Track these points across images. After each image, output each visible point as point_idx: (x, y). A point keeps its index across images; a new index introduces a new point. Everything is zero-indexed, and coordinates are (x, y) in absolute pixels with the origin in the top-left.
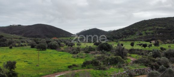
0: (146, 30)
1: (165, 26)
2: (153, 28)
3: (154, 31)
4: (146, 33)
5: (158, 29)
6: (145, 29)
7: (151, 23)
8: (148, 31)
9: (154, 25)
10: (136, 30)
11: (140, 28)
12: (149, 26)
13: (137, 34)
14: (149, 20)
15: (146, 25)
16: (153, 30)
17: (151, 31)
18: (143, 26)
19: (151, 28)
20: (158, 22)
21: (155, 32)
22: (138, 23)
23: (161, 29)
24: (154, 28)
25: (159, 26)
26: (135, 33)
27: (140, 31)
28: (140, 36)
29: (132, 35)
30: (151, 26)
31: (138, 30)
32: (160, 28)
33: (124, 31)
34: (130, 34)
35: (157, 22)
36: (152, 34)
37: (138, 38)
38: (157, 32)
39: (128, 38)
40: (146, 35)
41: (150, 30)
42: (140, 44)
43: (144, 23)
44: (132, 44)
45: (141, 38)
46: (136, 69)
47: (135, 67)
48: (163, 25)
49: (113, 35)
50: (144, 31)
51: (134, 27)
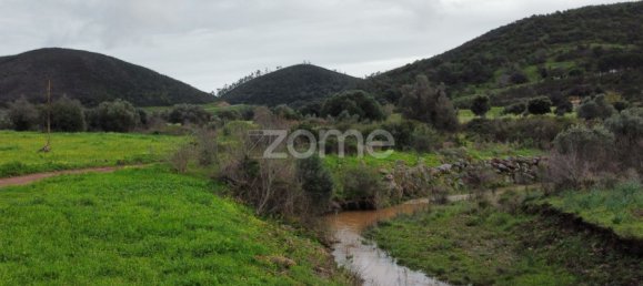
0: (541, 61)
1: (633, 39)
2: (575, 48)
3: (581, 61)
4: (544, 74)
5: (597, 52)
6: (538, 54)
7: (565, 29)
8: (550, 65)
9: (581, 36)
10: (497, 63)
12: (558, 41)
13: (501, 75)
14: (558, 13)
15: (542, 39)
16: (577, 57)
17: (568, 65)
18: (528, 41)
19: (566, 49)
20: (598, 21)
21: (587, 66)
22: (503, 30)
24: (582, 49)
25: (606, 40)
26: (490, 77)
27: (516, 65)
28: (518, 86)
30: (568, 41)
31: (502, 60)
32: (606, 46)
33: (438, 69)
34: (466, 79)
35: (593, 20)
36: (571, 74)
37: (503, 93)
38: (594, 67)
39: (458, 96)
40: (542, 81)
41: (560, 59)
42: (518, 104)
43: (532, 28)
44: (479, 107)
45: (521, 93)
46: (500, 158)
47: (495, 153)
48: (625, 34)
49: (387, 87)
50: (534, 64)
51: (484, 47)
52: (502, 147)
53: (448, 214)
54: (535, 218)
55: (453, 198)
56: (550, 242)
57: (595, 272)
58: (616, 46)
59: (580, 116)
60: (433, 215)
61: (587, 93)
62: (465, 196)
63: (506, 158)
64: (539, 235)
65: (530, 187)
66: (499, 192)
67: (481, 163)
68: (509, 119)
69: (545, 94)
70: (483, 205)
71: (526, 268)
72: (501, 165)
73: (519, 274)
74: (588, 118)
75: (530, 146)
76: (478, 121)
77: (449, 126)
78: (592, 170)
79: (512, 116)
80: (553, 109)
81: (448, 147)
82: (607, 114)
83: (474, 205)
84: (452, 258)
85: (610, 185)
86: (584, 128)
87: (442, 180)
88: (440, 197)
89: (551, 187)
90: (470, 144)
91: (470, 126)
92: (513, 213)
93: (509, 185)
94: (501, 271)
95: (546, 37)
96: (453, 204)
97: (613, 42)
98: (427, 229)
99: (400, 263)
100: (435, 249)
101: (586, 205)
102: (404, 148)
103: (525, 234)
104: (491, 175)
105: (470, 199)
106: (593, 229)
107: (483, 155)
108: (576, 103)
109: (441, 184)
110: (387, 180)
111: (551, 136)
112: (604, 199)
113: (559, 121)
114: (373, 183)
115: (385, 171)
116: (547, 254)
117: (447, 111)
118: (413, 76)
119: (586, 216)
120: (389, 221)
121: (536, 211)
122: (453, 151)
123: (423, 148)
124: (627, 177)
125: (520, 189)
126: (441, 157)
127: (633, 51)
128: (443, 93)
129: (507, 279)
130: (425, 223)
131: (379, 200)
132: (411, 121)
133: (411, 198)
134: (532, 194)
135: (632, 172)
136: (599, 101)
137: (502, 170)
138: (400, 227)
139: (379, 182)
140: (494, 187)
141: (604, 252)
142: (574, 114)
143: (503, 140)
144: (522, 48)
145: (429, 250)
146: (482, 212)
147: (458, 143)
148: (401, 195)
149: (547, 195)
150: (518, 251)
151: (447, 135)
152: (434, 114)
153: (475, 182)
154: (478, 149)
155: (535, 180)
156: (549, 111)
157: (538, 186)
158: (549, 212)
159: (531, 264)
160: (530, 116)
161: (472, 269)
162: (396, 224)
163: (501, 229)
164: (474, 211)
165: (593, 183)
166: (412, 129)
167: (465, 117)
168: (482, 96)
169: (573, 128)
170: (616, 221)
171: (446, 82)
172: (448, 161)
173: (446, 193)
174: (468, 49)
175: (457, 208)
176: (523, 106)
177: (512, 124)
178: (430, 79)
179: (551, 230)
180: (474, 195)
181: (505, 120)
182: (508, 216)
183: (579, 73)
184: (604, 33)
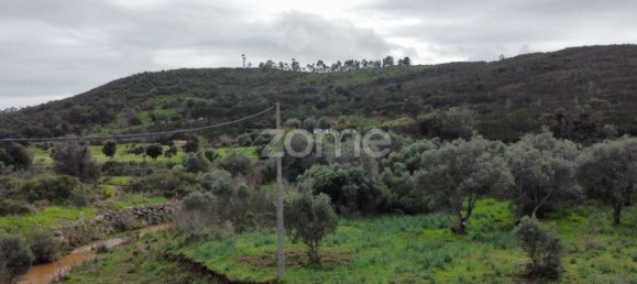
0: (151, 108)
1: (213, 96)
2: (175, 100)
4: (154, 119)
5: (190, 104)
6: (149, 102)
7: (168, 85)
8: (158, 112)
9: (179, 91)
10: (118, 108)
11: (129, 98)
12: (164, 94)
15: (151, 91)
17: (170, 112)
18: (140, 92)
19: (169, 99)
20: (191, 80)
21: (184, 114)
23: (203, 104)
24: (179, 100)
25: (196, 94)
26: (112, 118)
27: (133, 111)
28: (135, 127)
29: (105, 122)
30: (169, 94)
31: (123, 106)
32: (196, 100)
33: (70, 110)
34: (94, 120)
35: (187, 80)
36: (173, 119)
38: (188, 114)
40: (153, 124)
41: (165, 107)
42: (138, 147)
43: (144, 81)
44: (109, 151)
47: (134, 203)
48: (207, 92)
49: (24, 124)
50: (146, 110)
51: (107, 94)
58: (203, 100)
63: (142, 206)
67: (125, 212)
70: (135, 254)
72: (139, 212)
75: (157, 195)
76: (111, 165)
77: (92, 176)
79: (135, 157)
80: (164, 152)
81: (99, 199)
85: (218, 236)
87: (97, 228)
88: (101, 246)
93: (145, 226)
95: (155, 89)
96: (112, 252)
97: (201, 97)
102: (65, 202)
104: (132, 221)
107: (125, 205)
109: (97, 232)
110: (57, 235)
111: (171, 187)
112: (217, 250)
114: (49, 242)
115: (55, 227)
117: (92, 164)
122: (104, 203)
123: (81, 204)
124: (226, 228)
126: (96, 210)
127: (213, 105)
135: (229, 224)
137: (140, 215)
144: (137, 97)
147: (106, 195)
152: (81, 166)
153: (121, 227)
154: (122, 200)
155: (162, 221)
156: (161, 153)
160: (148, 158)
172: (102, 213)
174: (94, 94)
175: (116, 256)
176: (141, 149)
178: (63, 119)
179: (187, 274)
181: (131, 164)
182: (156, 263)
183: (177, 119)
184: (194, 89)
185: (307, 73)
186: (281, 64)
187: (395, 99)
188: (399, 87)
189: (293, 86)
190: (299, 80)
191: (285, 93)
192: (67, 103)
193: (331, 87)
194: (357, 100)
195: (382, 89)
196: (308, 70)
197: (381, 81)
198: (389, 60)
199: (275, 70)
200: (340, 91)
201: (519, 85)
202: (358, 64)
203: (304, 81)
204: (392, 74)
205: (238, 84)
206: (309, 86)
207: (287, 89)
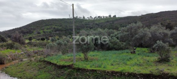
1: (61, 26)
2: (50, 27)
3: (51, 30)
4: (44, 32)
5: (54, 28)
6: (43, 28)
7: (48, 23)
8: (45, 30)
9: (51, 25)
10: (34, 29)
11: (37, 27)
12: (47, 25)
13: (35, 32)
14: (47, 19)
15: (44, 25)
17: (49, 30)
18: (41, 25)
19: (48, 27)
20: (55, 22)
21: (53, 31)
22: (36, 22)
24: (51, 27)
25: (56, 26)
26: (33, 32)
27: (38, 30)
28: (39, 35)
29: (31, 33)
30: (49, 25)
31: (35, 29)
32: (56, 27)
33: (21, 30)
34: (27, 33)
36: (50, 32)
37: (36, 36)
38: (54, 31)
39: (25, 36)
40: (44, 34)
41: (47, 29)
42: (39, 39)
43: (42, 22)
44: (30, 39)
45: (40, 36)
46: (35, 50)
47: (34, 49)
48: (59, 25)
49: (8, 34)
50: (42, 30)
51: (31, 25)
52: (35, 48)
53: (23, 64)
54: (42, 63)
55: (24, 60)
56: (45, 68)
57: (53, 73)
58: (58, 27)
59: (51, 41)
60: (19, 64)
61: (52, 36)
62: (27, 59)
63: (36, 50)
64: (43, 66)
65: (41, 56)
66: (34, 58)
67: (31, 51)
68: (37, 42)
69: (44, 36)
70: (31, 61)
71: (40, 74)
73: (38, 75)
74: (53, 41)
75: (41, 48)
76: (30, 42)
77: (23, 43)
78: (53, 52)
79: (37, 41)
80: (46, 39)
81: (23, 48)
82: (56, 41)
83: (29, 61)
84: (24, 74)
85: (56, 55)
86: (52, 44)
87: (21, 56)
88: (21, 60)
89: (45, 56)
90: (28, 47)
91: (28, 43)
92: (37, 62)
93: (37, 56)
94: (35, 75)
95: (45, 24)
96: (24, 61)
98: (18, 68)
99: (11, 76)
100: (20, 72)
101: (52, 59)
102: (12, 49)
103: (40, 66)
104: (33, 54)
105: (28, 60)
106: (53, 64)
107: (31, 50)
108: (50, 38)
109: (21, 57)
110: (8, 57)
111: (45, 45)
112: (55, 58)
113: (47, 42)
114: (4, 58)
115: (7, 54)
116: (44, 70)
117: (23, 40)
118: (15, 31)
119: (52, 62)
120: (8, 67)
121: (42, 61)
122: (24, 49)
123: (17, 49)
124: (59, 53)
125: (39, 57)
126: (21, 51)
127: (61, 28)
128: (22, 36)
129: (36, 77)
130: (17, 66)
131: (5, 62)
132: (14, 42)
133: (14, 61)
134: (41, 58)
135: (60, 52)
136: (54, 38)
137: (35, 53)
138: (11, 68)
139: (6, 57)
140: (33, 57)
141: (55, 69)
142: (50, 41)
143: (35, 46)
145: (18, 72)
146: (30, 62)
147: (25, 47)
148: (11, 60)
149: (44, 58)
150: (38, 70)
151: (23, 45)
152: (20, 40)
153: (29, 56)
154: (30, 48)
155: (42, 55)
156: (45, 40)
157: (42, 56)
158: (45, 61)
159: (41, 73)
160: (41, 41)
161: (28, 75)
162: (10, 67)
163: (35, 66)
164: (29, 62)
165: (53, 55)
166: (14, 44)
167: (27, 41)
168: (31, 36)
169: (50, 44)
170: (57, 62)
171: (23, 33)
172: (23, 51)
173: (23, 59)
174: (28, 26)
175: (25, 62)
176: (40, 39)
177: (37, 43)
178: (19, 32)
179: (45, 65)
180: (29, 59)
181: (36, 42)
183: (51, 32)
184: (56, 24)
185: (87, 20)
186: (80, 17)
187: (112, 26)
188: (113, 23)
189: (83, 23)
190: (85, 22)
191: (81, 25)
192: (20, 28)
193: (94, 23)
194: (101, 26)
195: (108, 24)
196: (87, 19)
197: (108, 22)
198: (110, 16)
199: (78, 19)
200: (96, 24)
201: (147, 21)
202: (101, 17)
203: (86, 22)
204: (111, 20)
205: (68, 23)
206: (88, 23)
207: (81, 24)
